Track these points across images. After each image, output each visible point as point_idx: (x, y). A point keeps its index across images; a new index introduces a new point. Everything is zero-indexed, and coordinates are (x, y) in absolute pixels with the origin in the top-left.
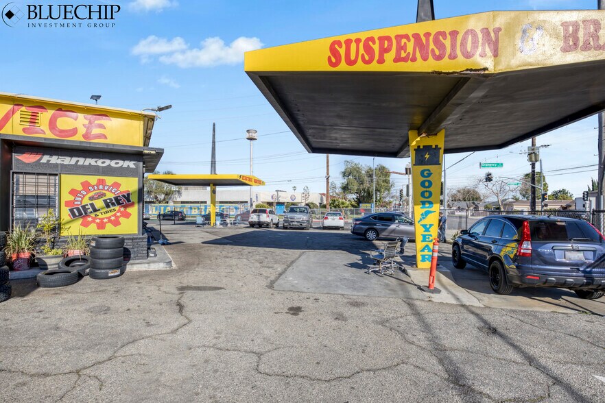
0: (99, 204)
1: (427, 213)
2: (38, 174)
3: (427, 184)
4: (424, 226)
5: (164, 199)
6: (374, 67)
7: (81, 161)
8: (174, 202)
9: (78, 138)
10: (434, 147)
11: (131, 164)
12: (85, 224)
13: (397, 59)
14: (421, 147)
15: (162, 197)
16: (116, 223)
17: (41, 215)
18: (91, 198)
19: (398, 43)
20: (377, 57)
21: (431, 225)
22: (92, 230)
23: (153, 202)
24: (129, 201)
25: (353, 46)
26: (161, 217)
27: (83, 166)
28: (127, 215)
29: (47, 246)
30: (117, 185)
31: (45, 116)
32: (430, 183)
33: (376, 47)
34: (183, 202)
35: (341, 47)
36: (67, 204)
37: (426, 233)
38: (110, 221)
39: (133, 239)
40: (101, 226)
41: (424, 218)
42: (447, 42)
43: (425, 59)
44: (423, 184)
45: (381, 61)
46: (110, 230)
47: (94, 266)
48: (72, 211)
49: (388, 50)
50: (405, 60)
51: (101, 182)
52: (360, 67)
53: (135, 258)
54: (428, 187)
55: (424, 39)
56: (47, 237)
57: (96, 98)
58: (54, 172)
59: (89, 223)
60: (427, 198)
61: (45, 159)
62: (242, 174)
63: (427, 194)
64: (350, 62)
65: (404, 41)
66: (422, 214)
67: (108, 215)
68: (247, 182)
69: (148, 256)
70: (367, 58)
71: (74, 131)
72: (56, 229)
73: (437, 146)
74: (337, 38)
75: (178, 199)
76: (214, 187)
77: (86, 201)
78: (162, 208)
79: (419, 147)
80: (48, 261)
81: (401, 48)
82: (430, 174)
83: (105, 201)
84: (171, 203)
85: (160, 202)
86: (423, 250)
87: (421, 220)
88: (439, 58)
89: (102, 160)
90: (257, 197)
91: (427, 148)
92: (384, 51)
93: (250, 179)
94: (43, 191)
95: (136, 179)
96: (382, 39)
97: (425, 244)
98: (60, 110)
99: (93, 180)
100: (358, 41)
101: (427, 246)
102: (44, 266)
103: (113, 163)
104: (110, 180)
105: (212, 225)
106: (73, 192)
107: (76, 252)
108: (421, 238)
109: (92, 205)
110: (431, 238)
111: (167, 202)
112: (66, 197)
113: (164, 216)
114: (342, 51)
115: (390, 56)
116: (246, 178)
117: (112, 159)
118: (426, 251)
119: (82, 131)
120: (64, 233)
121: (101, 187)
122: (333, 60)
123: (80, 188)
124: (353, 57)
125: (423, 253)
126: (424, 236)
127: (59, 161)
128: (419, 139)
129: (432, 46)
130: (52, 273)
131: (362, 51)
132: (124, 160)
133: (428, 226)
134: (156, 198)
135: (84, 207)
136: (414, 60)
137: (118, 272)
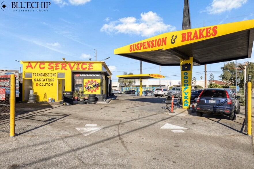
0: (92, 86)
1: (186, 88)
2: (79, 79)
3: (186, 78)
4: (185, 93)
5: (128, 85)
6: (139, 51)
7: (88, 75)
8: (133, 86)
9: (87, 70)
10: (188, 64)
11: (99, 75)
12: (89, 91)
13: (144, 48)
14: (184, 64)
15: (127, 84)
16: (95, 91)
17: (80, 89)
18: (90, 85)
19: (144, 44)
20: (139, 48)
21: (187, 93)
22: (90, 93)
23: (124, 86)
24: (98, 85)
25: (135, 46)
26: (126, 93)
27: (88, 77)
28: (98, 89)
29: (81, 96)
30: (95, 81)
31: (80, 65)
32: (187, 77)
33: (139, 46)
34: (136, 86)
35: (132, 46)
36: (85, 86)
37: (186, 96)
38: (94, 90)
39: (99, 95)
40: (92, 92)
41: (185, 90)
42: (154, 43)
43: (149, 48)
44: (184, 78)
45: (140, 49)
46: (94, 93)
47: (89, 101)
48: (86, 88)
49: (142, 46)
50: (145, 48)
51: (92, 80)
52: (136, 51)
53: (100, 100)
54: (187, 79)
55: (149, 42)
56: (81, 94)
57: (90, 59)
58: (82, 78)
59: (90, 91)
60: (186, 83)
61: (81, 75)
62: (150, 74)
63: (186, 81)
64: (134, 50)
65: (145, 43)
66: (184, 89)
67: (94, 89)
68: (153, 77)
69: (103, 100)
70: (137, 49)
71: (86, 68)
72: (82, 92)
73: (189, 63)
74: (131, 44)
75: (134, 85)
76: (141, 79)
77: (89, 85)
78: (127, 89)
79: (183, 64)
80: (80, 99)
81: (144, 45)
82: (187, 74)
83: (93, 85)
84: (131, 87)
85: (127, 86)
86: (185, 102)
87: (184, 91)
88: (152, 47)
89: (92, 75)
90: (170, 83)
91: (186, 65)
92: (141, 47)
93: (155, 76)
94: (80, 83)
95: (100, 79)
96: (140, 44)
97: (186, 99)
98: (83, 63)
99: (90, 80)
100: (135, 45)
101: (186, 100)
102: (80, 100)
103: (94, 75)
104: (94, 80)
105: (140, 95)
106: (86, 83)
107: (86, 98)
108: (184, 97)
109: (90, 86)
110: (187, 98)
111: (130, 86)
112: (85, 84)
113: (127, 92)
114: (132, 48)
115: (142, 48)
116: (153, 75)
117: (94, 74)
118: (186, 102)
119: (88, 68)
120: (84, 93)
121: (92, 82)
122: (131, 50)
123: (87, 82)
124: (134, 49)
125: (185, 103)
126: (185, 97)
127: (83, 76)
128: (183, 61)
129: (151, 44)
130: (81, 101)
131: (136, 47)
132: (97, 74)
133: (186, 93)
134: (125, 84)
135: (88, 87)
136: (147, 48)
137: (94, 103)
